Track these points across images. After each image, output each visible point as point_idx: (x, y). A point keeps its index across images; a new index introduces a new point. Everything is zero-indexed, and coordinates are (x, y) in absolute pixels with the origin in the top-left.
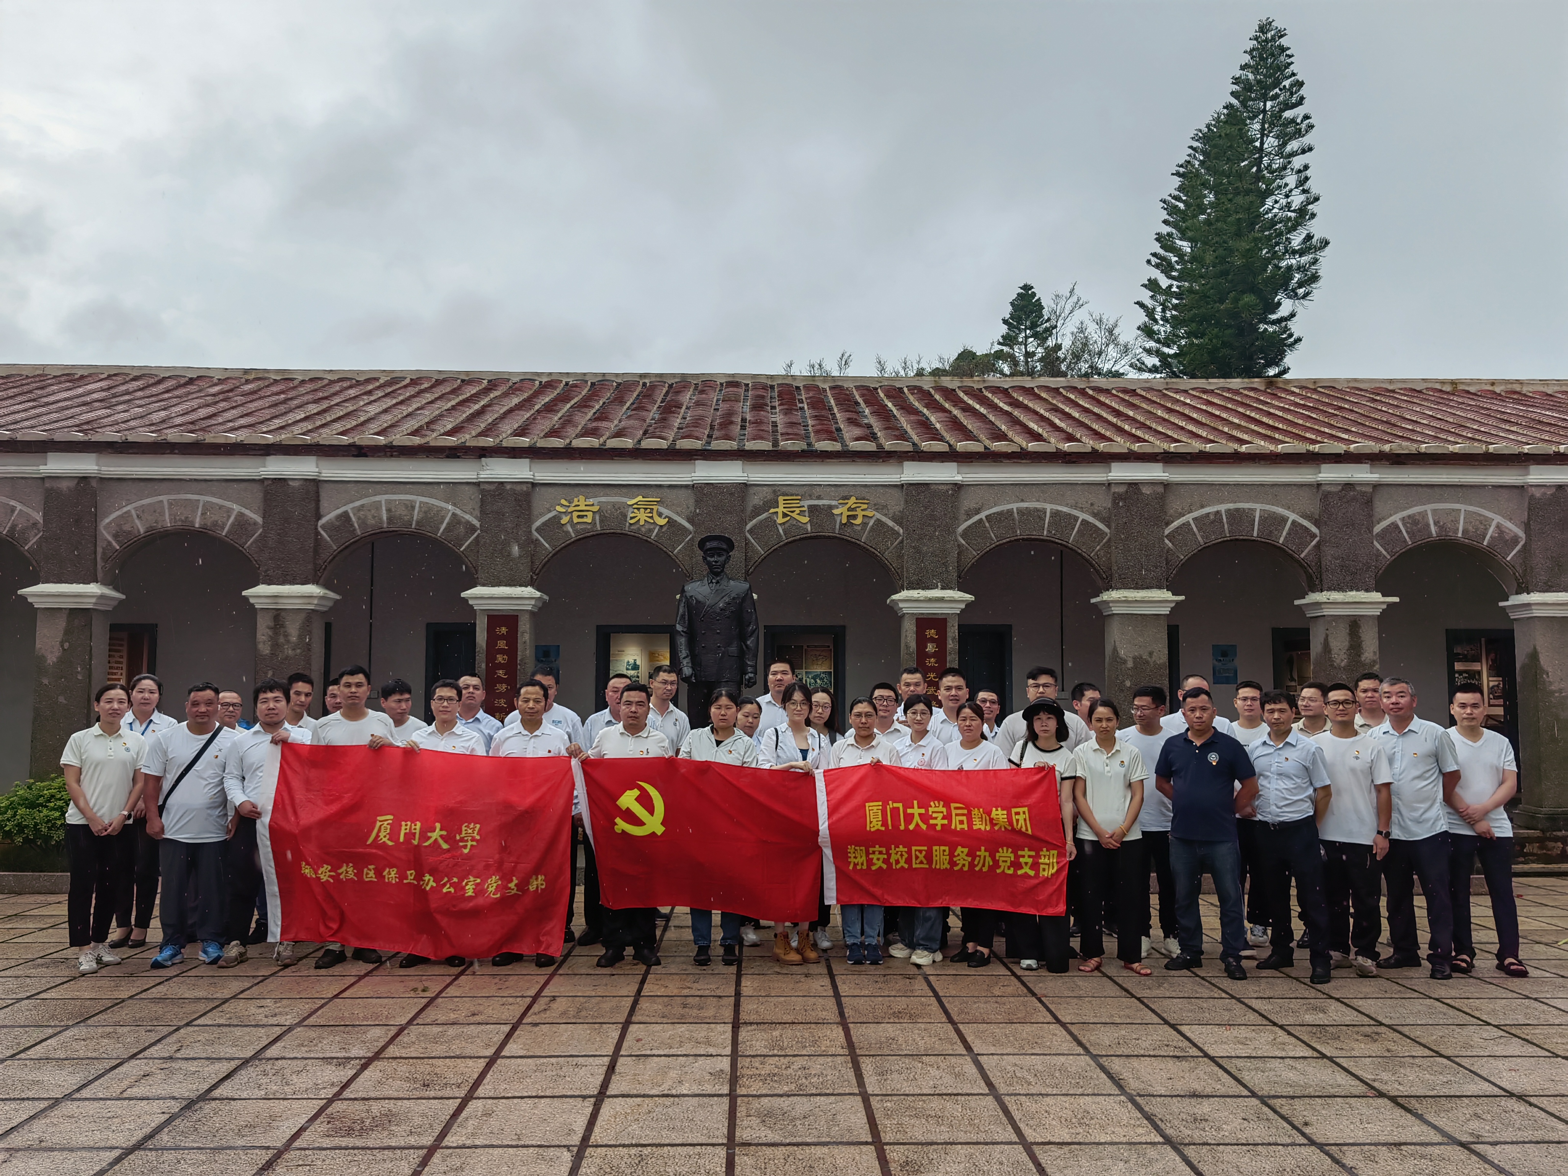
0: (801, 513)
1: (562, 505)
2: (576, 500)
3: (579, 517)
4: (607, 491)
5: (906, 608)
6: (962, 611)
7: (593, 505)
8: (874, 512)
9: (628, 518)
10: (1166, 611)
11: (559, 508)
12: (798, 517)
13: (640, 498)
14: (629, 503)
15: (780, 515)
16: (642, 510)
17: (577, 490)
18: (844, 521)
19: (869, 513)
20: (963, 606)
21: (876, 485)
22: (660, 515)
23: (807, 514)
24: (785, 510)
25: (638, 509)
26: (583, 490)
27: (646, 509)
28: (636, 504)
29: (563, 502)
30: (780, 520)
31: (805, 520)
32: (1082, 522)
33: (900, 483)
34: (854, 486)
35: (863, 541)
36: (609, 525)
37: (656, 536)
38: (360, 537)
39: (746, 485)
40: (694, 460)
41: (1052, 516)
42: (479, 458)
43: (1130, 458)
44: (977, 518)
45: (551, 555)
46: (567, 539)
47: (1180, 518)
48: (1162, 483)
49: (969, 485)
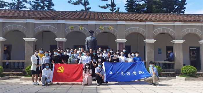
3: (72, 28)
4: (76, 25)
5: (118, 42)
9: (79, 29)
10: (153, 42)
14: (79, 26)
18: (109, 29)
19: (113, 28)
20: (126, 41)
21: (114, 25)
22: (83, 28)
29: (69, 26)
30: (100, 29)
31: (104, 29)
32: (142, 30)
33: (117, 24)
34: (110, 24)
35: (112, 32)
36: (76, 30)
37: (83, 31)
38: (40, 31)
39: (95, 24)
40: (88, 20)
41: (138, 29)
42: (58, 20)
43: (149, 21)
44: (128, 29)
45: (68, 34)
46: (70, 31)
47: (155, 29)
48: (153, 25)
49: (126, 25)
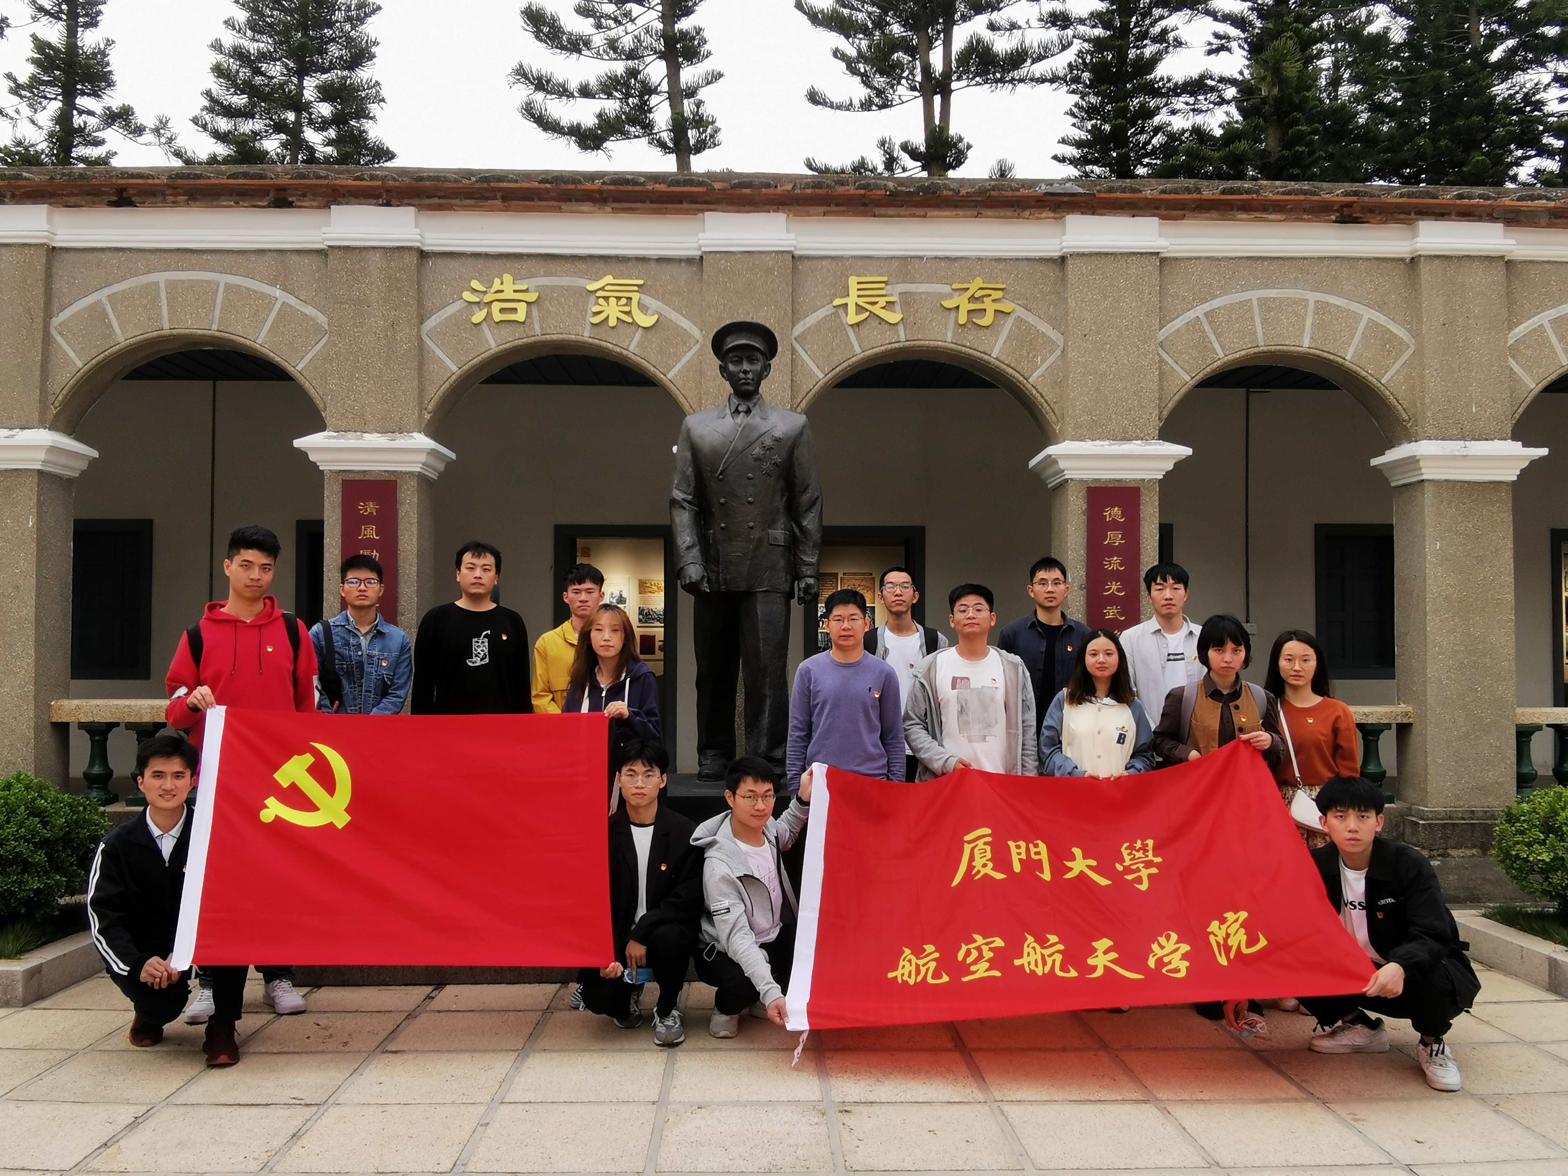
0: (890, 305)
1: (474, 291)
2: (497, 281)
3: (502, 310)
4: (552, 265)
5: (1073, 471)
6: (1168, 474)
7: (526, 291)
8: (1013, 305)
9: (590, 313)
10: (1511, 475)
11: (468, 296)
12: (884, 314)
13: (609, 279)
14: (591, 287)
15: (852, 309)
16: (613, 301)
17: (498, 263)
18: (963, 318)
19: (1005, 306)
20: (1170, 466)
21: (1017, 259)
22: (643, 308)
23: (898, 307)
24: (861, 302)
25: (606, 298)
26: (509, 264)
27: (619, 298)
28: (602, 289)
29: (475, 284)
30: (853, 318)
31: (893, 317)
32: (1367, 324)
33: (1060, 254)
34: (979, 259)
35: (994, 355)
36: (555, 327)
37: (637, 346)
38: (122, 345)
39: (793, 257)
40: (703, 211)
41: (1318, 314)
42: (327, 206)
43: (1449, 214)
44: (1190, 315)
45: (454, 377)
46: (483, 350)
47: (1529, 319)
48: (1502, 257)
49: (1176, 259)
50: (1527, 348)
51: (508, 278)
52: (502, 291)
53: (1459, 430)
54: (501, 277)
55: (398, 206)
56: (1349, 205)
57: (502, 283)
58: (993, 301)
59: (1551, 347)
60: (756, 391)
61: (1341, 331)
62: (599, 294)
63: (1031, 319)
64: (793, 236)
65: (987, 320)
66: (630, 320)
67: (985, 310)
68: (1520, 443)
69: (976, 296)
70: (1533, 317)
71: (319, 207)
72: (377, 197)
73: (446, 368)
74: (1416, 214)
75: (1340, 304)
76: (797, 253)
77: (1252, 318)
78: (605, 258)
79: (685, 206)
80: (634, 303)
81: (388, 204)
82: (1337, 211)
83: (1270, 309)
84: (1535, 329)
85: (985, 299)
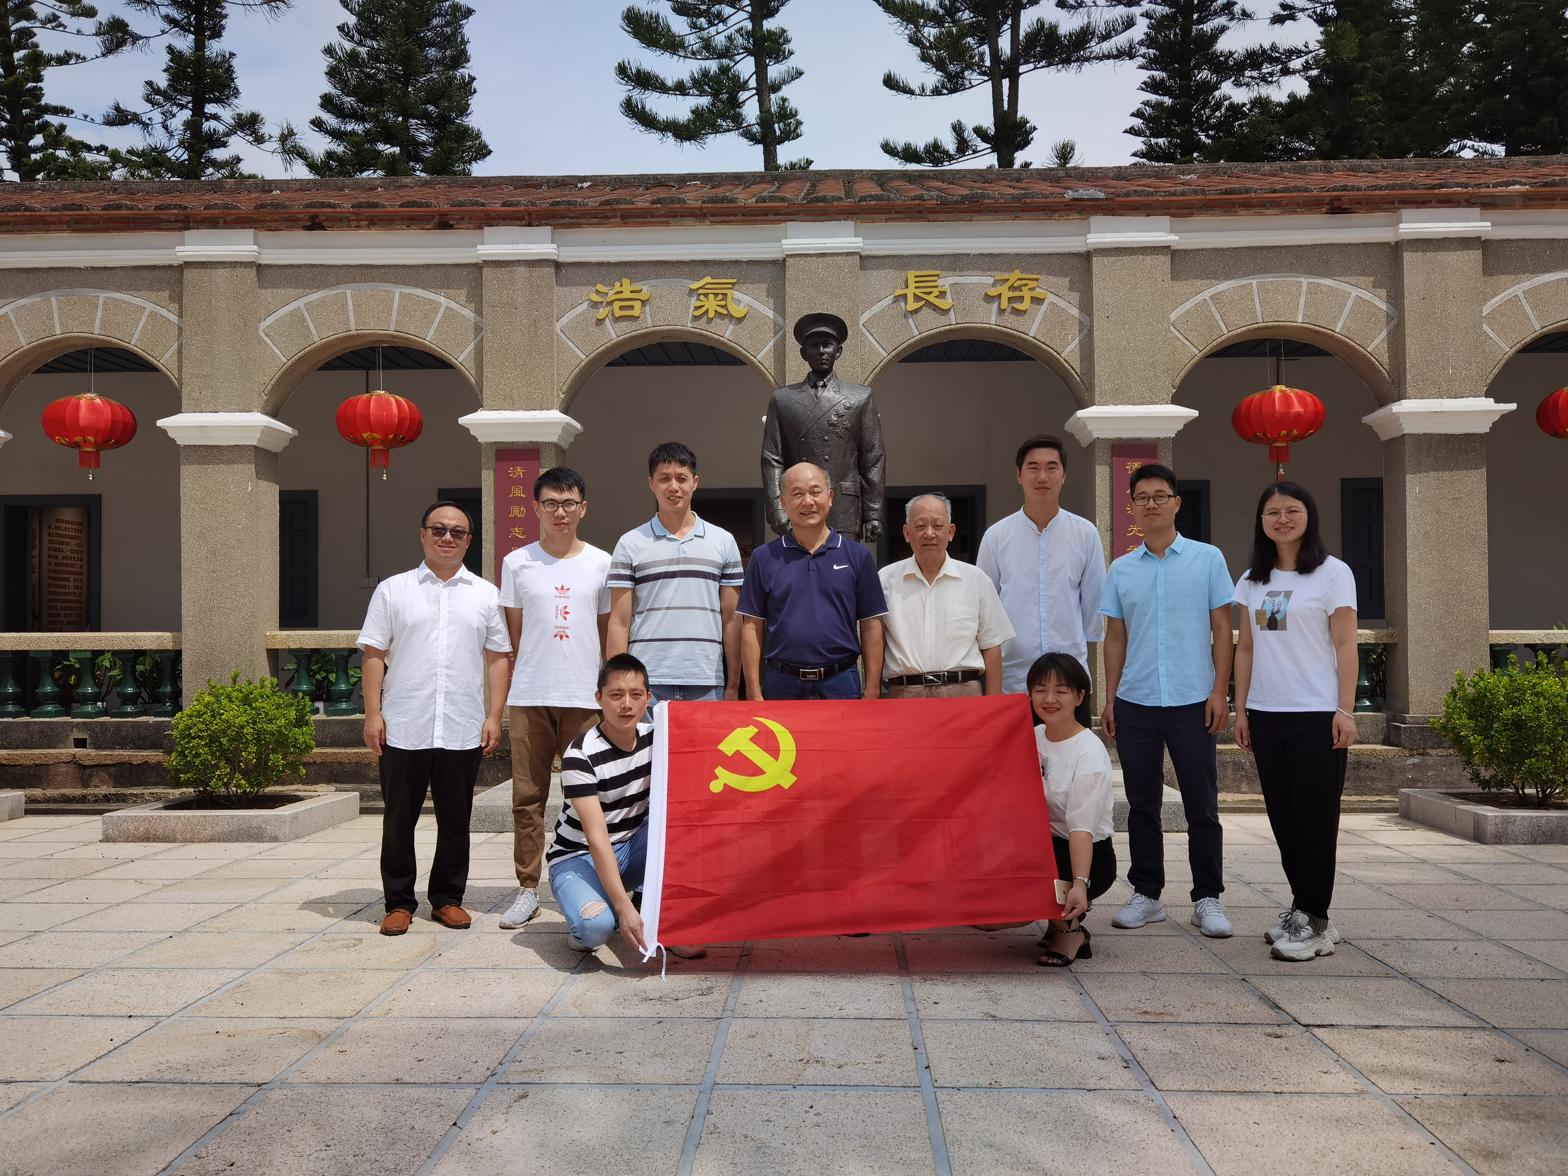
0: (942, 294)
1: (599, 293)
2: (617, 284)
4: (662, 270)
5: (1100, 432)
6: (1179, 433)
7: (640, 291)
8: (1046, 293)
9: (693, 308)
10: (1485, 427)
11: (594, 297)
12: (937, 302)
13: (708, 279)
15: (910, 298)
16: (711, 297)
17: (617, 270)
18: (1004, 304)
19: (1040, 294)
21: (1049, 254)
22: (736, 302)
23: (949, 296)
24: (917, 292)
25: (706, 295)
26: (626, 270)
27: (716, 295)
28: (703, 287)
29: (600, 287)
30: (911, 305)
31: (946, 305)
32: (1355, 300)
33: (1086, 249)
34: (1018, 255)
35: (1032, 334)
36: (664, 321)
37: (731, 334)
38: (318, 343)
39: (861, 257)
40: (785, 221)
41: (1311, 293)
42: (480, 227)
43: (1430, 202)
44: (1199, 298)
45: (583, 364)
46: (606, 340)
47: (1504, 290)
48: (1479, 238)
49: (1186, 251)
50: (1502, 315)
51: (626, 282)
52: (622, 292)
53: (1437, 390)
54: (620, 281)
55: (538, 226)
56: (1339, 198)
57: (621, 286)
58: (1029, 289)
59: (1525, 314)
60: (830, 370)
61: (1331, 307)
62: (701, 291)
63: (1061, 303)
64: (860, 239)
65: (1025, 305)
66: (725, 312)
67: (1023, 297)
68: (1492, 400)
69: (1015, 285)
70: (1508, 288)
71: (474, 229)
72: (521, 219)
73: (577, 356)
74: (1399, 203)
75: (1330, 284)
76: (864, 253)
77: (1252, 299)
78: (705, 263)
79: (770, 217)
80: (729, 297)
81: (530, 225)
82: (1328, 204)
83: (1268, 291)
84: (1510, 300)
85: (1023, 288)
